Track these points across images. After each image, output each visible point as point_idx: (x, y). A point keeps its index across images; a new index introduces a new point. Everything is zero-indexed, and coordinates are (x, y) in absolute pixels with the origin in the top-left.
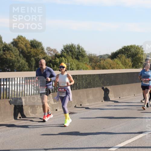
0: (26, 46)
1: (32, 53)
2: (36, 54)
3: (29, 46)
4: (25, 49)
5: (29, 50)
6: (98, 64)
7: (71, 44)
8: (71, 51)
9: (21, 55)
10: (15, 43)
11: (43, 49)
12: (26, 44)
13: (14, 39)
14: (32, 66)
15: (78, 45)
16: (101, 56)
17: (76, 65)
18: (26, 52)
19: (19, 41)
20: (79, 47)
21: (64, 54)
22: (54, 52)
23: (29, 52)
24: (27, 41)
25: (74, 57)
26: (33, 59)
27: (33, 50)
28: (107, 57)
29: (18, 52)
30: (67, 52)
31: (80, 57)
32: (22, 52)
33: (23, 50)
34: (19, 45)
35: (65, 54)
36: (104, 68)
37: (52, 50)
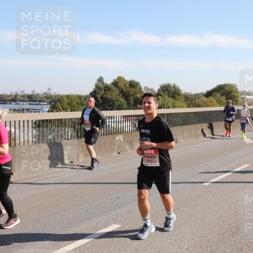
0: (125, 86)
1: (131, 93)
2: (135, 93)
3: (128, 86)
4: (124, 89)
5: (128, 89)
6: (193, 102)
7: (167, 83)
8: (167, 90)
9: (120, 94)
10: (115, 84)
11: (140, 88)
12: (125, 84)
13: (114, 80)
14: (130, 104)
15: (174, 85)
16: (196, 95)
17: (172, 103)
18: (126, 91)
19: (119, 82)
20: (174, 86)
21: (160, 93)
22: (151, 91)
23: (128, 92)
24: (126, 81)
25: (170, 96)
26: (131, 98)
27: (131, 90)
28: (201, 95)
29: (118, 92)
30: (164, 91)
31: (176, 96)
32: (122, 92)
33: (122, 89)
34: (119, 85)
35: (162, 93)
36: (199, 106)
37: (149, 89)
